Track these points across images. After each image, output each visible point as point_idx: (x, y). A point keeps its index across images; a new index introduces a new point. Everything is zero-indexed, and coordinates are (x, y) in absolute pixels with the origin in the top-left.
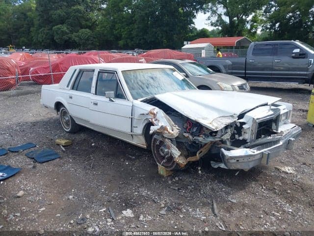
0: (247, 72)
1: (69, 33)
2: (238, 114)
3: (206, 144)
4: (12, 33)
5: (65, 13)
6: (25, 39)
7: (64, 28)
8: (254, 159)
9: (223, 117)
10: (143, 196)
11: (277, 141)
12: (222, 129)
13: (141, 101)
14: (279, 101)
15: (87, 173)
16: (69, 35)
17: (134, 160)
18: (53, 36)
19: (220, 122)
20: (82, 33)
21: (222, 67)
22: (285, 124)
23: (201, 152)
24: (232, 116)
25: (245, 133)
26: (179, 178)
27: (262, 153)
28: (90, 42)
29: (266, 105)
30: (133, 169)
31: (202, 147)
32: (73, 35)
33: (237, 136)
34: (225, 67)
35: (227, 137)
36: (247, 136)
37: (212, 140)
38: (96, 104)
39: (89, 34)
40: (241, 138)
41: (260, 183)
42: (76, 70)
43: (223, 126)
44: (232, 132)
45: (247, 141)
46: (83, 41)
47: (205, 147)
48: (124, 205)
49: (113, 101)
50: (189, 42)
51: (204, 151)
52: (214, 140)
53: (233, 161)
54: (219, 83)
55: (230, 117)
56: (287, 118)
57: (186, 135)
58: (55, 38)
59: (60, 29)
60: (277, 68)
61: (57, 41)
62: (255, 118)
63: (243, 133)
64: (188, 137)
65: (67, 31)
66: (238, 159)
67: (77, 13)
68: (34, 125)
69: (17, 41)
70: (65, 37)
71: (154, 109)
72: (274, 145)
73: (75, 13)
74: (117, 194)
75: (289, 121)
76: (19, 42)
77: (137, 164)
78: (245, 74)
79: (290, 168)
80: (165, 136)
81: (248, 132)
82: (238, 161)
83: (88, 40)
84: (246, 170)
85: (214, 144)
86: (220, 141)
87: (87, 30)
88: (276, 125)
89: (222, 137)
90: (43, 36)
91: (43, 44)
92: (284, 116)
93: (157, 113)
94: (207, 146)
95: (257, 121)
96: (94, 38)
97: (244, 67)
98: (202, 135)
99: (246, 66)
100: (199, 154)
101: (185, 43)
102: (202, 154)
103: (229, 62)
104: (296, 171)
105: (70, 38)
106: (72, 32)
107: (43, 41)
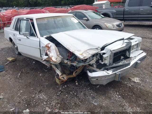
0: (124, 16)
2: (101, 47)
3: (79, 67)
8: (109, 78)
9: (90, 49)
10: (41, 99)
11: (127, 64)
12: (90, 57)
13: (45, 38)
14: (133, 36)
15: (16, 81)
17: (46, 72)
19: (88, 53)
21: (110, 14)
22: (136, 50)
23: (77, 72)
24: (97, 49)
25: (105, 59)
26: (67, 86)
27: (115, 73)
29: (123, 39)
30: (43, 79)
31: (77, 68)
33: (100, 61)
34: (113, 13)
35: (93, 62)
36: (107, 62)
37: (83, 64)
38: (20, 40)
40: (102, 63)
41: (116, 90)
42: (16, 19)
43: (90, 56)
44: (97, 59)
45: (107, 65)
47: (79, 69)
48: (26, 106)
49: (28, 38)
50: (97, 1)
51: (79, 71)
52: (84, 64)
53: (94, 79)
54: (105, 24)
55: (96, 49)
56: (137, 47)
57: (66, 61)
58: (29, 1)
60: (142, 13)
61: (30, 2)
62: (112, 50)
63: (104, 60)
64: (67, 63)
66: (97, 78)
68: (3, 50)
69: (12, 3)
71: (49, 44)
72: (125, 67)
74: (26, 97)
75: (139, 48)
76: (13, 4)
77: (46, 75)
78: (124, 17)
79: (137, 79)
80: (51, 62)
81: (107, 59)
82: (97, 79)
84: (104, 85)
85: (85, 67)
86: (89, 65)
88: (129, 52)
89: (90, 63)
91: (24, 4)
92: (135, 46)
93: (51, 46)
94: (80, 68)
95: (113, 52)
97: (123, 13)
98: (76, 62)
99: (124, 13)
100: (75, 73)
101: (95, 1)
102: (77, 73)
103: (114, 11)
104: (141, 80)
107: (24, 3)
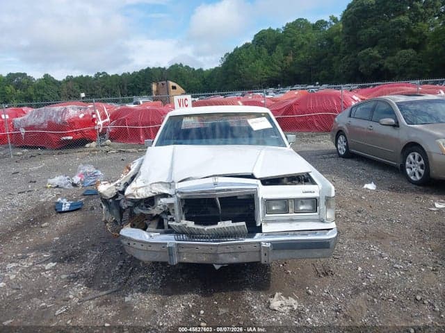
1: (380, 59)
4: (312, 65)
5: (380, 30)
6: (327, 72)
7: (375, 52)
9: (161, 182)
16: (380, 62)
18: (358, 65)
20: (401, 56)
28: (412, 69)
32: (386, 61)
39: (412, 56)
46: (401, 68)
54: (440, 141)
55: (169, 186)
58: (360, 68)
59: (368, 54)
61: (362, 71)
65: (378, 55)
67: (398, 28)
70: (374, 65)
73: (394, 28)
83: (408, 65)
87: (411, 51)
90: (344, 67)
96: (420, 61)
105: (381, 66)
106: (385, 56)
107: (344, 72)
